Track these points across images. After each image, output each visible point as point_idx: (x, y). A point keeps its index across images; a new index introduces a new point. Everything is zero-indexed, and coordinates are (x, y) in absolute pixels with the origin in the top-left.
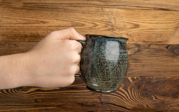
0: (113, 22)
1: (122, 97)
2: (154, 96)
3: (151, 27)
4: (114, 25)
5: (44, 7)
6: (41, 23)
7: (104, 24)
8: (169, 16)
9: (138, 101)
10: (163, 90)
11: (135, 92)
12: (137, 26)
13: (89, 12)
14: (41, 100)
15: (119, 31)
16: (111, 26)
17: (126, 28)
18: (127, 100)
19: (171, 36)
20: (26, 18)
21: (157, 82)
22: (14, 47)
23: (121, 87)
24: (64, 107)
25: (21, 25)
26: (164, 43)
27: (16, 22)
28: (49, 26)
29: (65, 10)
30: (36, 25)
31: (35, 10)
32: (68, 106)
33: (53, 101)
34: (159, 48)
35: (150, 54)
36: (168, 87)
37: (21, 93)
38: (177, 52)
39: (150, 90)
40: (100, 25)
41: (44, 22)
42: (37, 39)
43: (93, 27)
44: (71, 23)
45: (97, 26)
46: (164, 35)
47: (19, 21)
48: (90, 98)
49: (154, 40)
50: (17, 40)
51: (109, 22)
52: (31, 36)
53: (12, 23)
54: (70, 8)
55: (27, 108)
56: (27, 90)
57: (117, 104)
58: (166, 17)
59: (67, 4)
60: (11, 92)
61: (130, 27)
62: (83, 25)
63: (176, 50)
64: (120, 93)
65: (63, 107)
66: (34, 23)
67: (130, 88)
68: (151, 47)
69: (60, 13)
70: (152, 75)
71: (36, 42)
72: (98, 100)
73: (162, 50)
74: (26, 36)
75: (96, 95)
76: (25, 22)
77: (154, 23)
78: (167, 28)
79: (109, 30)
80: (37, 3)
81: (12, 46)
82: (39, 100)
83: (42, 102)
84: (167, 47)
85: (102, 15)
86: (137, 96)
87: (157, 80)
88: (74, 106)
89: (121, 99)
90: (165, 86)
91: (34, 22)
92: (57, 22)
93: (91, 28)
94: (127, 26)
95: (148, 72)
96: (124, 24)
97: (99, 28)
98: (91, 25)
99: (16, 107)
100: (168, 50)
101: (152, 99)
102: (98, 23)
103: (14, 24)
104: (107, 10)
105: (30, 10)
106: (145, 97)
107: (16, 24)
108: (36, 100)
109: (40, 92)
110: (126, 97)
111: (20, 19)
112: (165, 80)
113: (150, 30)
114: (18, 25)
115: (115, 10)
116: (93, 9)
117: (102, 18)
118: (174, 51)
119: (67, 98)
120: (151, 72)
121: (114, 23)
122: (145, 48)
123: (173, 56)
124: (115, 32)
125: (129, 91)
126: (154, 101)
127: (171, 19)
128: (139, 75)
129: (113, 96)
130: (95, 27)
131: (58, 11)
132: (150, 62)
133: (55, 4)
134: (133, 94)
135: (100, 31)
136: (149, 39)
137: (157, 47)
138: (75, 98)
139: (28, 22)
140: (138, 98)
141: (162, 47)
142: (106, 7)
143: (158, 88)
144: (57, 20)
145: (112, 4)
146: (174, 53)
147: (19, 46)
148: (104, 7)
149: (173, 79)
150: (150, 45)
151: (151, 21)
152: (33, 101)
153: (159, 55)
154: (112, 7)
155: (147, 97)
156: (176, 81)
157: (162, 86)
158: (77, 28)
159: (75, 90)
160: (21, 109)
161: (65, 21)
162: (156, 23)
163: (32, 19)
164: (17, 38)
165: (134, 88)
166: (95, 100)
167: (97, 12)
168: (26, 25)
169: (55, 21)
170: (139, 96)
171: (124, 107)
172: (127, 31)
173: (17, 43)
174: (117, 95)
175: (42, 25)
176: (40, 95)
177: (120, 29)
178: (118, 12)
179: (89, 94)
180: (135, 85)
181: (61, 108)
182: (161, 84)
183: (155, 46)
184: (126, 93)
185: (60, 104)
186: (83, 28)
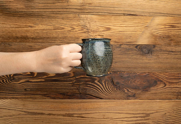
0: (88, 25)
1: (98, 89)
2: (125, 88)
3: (121, 30)
4: (89, 28)
5: (32, 14)
6: (30, 27)
7: (80, 28)
8: (137, 20)
9: (112, 92)
10: (134, 84)
11: (109, 85)
12: (109, 29)
13: (68, 18)
14: (29, 90)
15: (93, 33)
16: (87, 29)
17: (99, 31)
18: (102, 92)
19: (139, 37)
20: (17, 24)
21: (128, 77)
22: (8, 46)
23: (96, 80)
24: (49, 96)
25: (13, 29)
26: (133, 44)
27: (10, 27)
28: (36, 30)
29: (49, 17)
30: (25, 29)
31: (24, 17)
32: (52, 95)
33: (40, 91)
34: (129, 48)
35: (121, 53)
36: (138, 81)
37: (14, 83)
38: (146, 51)
39: (122, 83)
40: (77, 29)
41: (31, 27)
42: (26, 40)
43: (72, 30)
44: (53, 27)
45: (74, 29)
46: (133, 37)
47: (12, 26)
48: (71, 89)
49: (124, 41)
50: (11, 40)
51: (85, 26)
52: (21, 38)
53: (7, 27)
54: (52, 15)
55: (19, 95)
56: (19, 81)
57: (94, 95)
58: (135, 21)
59: (50, 12)
60: (6, 83)
61: (103, 30)
62: (63, 28)
63: (145, 50)
64: (96, 85)
65: (47, 96)
66: (23, 28)
67: (104, 81)
68: (122, 46)
69: (44, 19)
70: (124, 71)
71: (25, 42)
72: (77, 91)
73: (132, 50)
74: (17, 38)
75: (75, 87)
76: (17, 27)
77: (124, 27)
78: (136, 30)
79: (85, 32)
80: (26, 12)
81: (7, 46)
82: (28, 90)
83: (31, 91)
84: (136, 47)
85: (79, 20)
86: (110, 89)
87: (128, 75)
88: (57, 95)
89: (97, 91)
90: (136, 80)
91: (23, 26)
92: (41, 27)
93: (70, 31)
94: (100, 29)
95: (120, 68)
96: (98, 27)
97: (76, 31)
98: (70, 29)
99: (9, 94)
100: (137, 49)
101: (124, 91)
102: (75, 27)
103: (8, 28)
104: (83, 16)
105: (20, 17)
106: (118, 90)
107: (9, 28)
108: (25, 89)
109: (29, 83)
110: (101, 89)
111: (13, 24)
112: (135, 75)
113: (120, 33)
114: (11, 29)
115: (89, 16)
116: (71, 15)
117: (79, 23)
118: (143, 51)
119: (51, 89)
120: (123, 68)
121: (89, 27)
122: (117, 48)
123: (142, 55)
124: (90, 34)
125: (104, 84)
126: (126, 93)
127: (139, 23)
128: (112, 71)
129: (89, 88)
130: (73, 30)
131: (43, 18)
132: (121, 59)
133: (40, 12)
134: (107, 87)
135: (77, 33)
136: (120, 40)
137: (127, 47)
138: (57, 89)
139: (19, 27)
140: (112, 90)
141: (132, 47)
142: (82, 13)
143: (129, 82)
144: (42, 24)
145: (87, 12)
146: (143, 52)
147: (12, 46)
148: (80, 14)
149: (143, 74)
150: (121, 45)
151: (121, 24)
152: (23, 90)
153: (129, 53)
154: (87, 13)
155: (119, 89)
156: (145, 76)
157: (133, 81)
158: (58, 31)
159: (57, 82)
160: (14, 96)
161: (48, 25)
162: (125, 26)
163: (22, 24)
164: (10, 39)
165: (108, 81)
166: (74, 90)
167: (75, 18)
168: (17, 28)
169: (41, 25)
170: (113, 88)
171: (100, 97)
172: (100, 33)
173: (10, 43)
174: (93, 87)
175: (30, 28)
176: (29, 85)
177: (94, 31)
178: (92, 18)
179: (69, 85)
180: (108, 79)
181: (46, 96)
182: (132, 78)
183: (125, 45)
184: (101, 85)
185: (45, 93)
186: (63, 31)
